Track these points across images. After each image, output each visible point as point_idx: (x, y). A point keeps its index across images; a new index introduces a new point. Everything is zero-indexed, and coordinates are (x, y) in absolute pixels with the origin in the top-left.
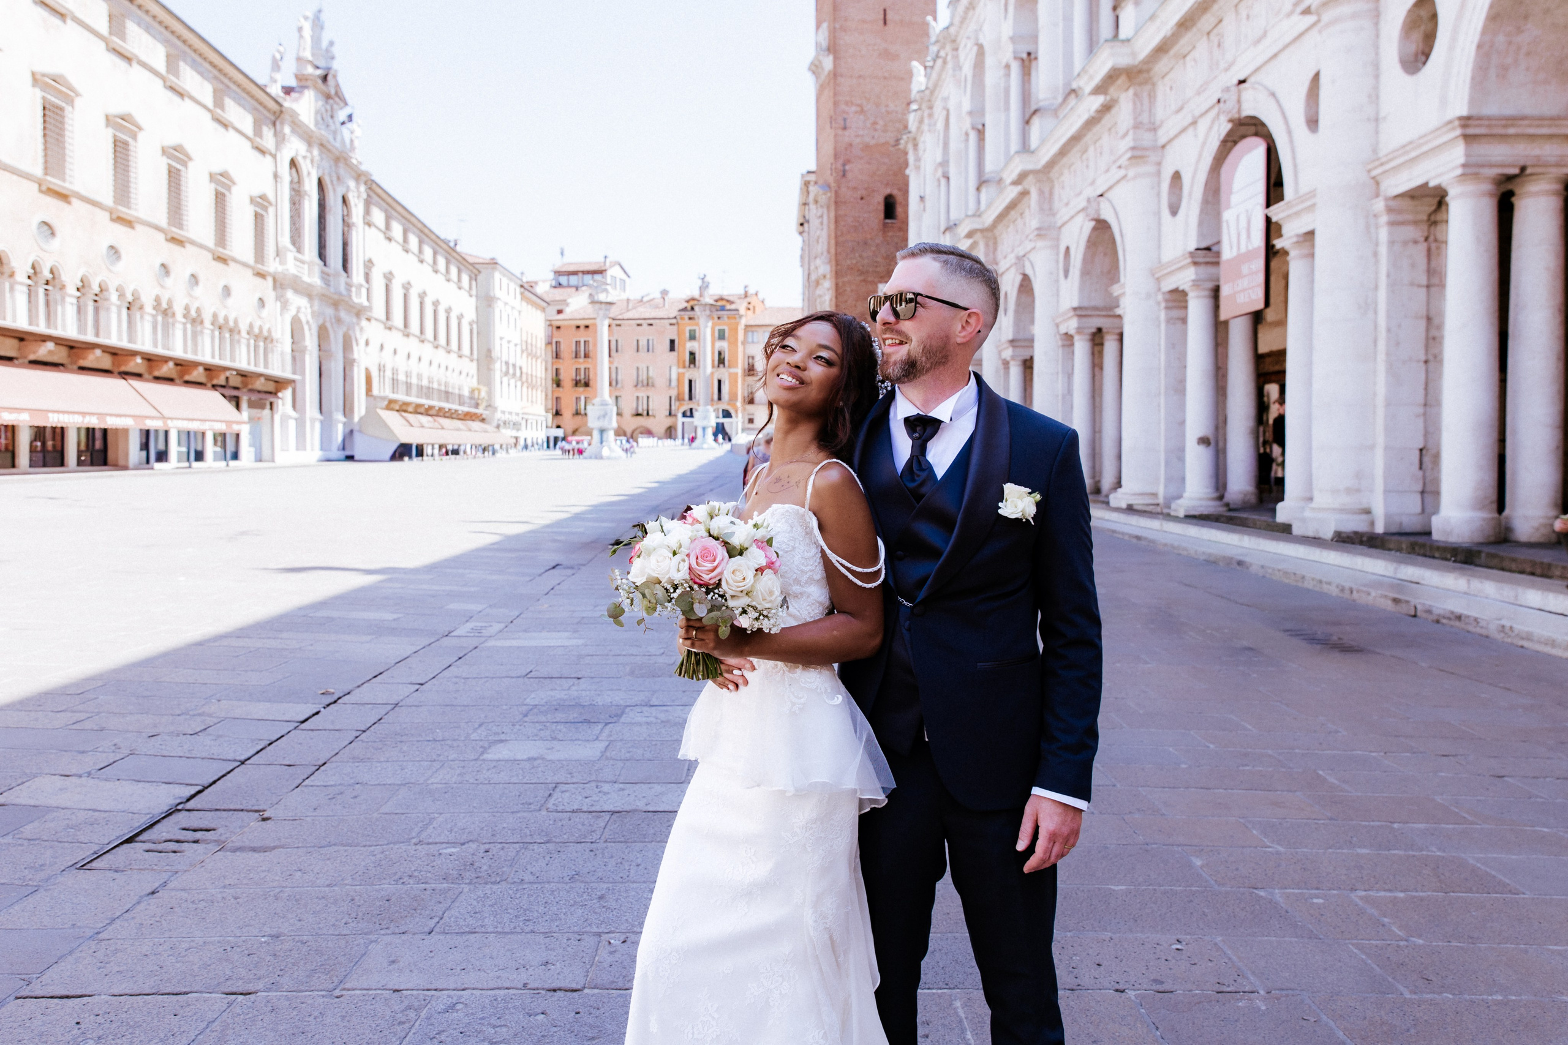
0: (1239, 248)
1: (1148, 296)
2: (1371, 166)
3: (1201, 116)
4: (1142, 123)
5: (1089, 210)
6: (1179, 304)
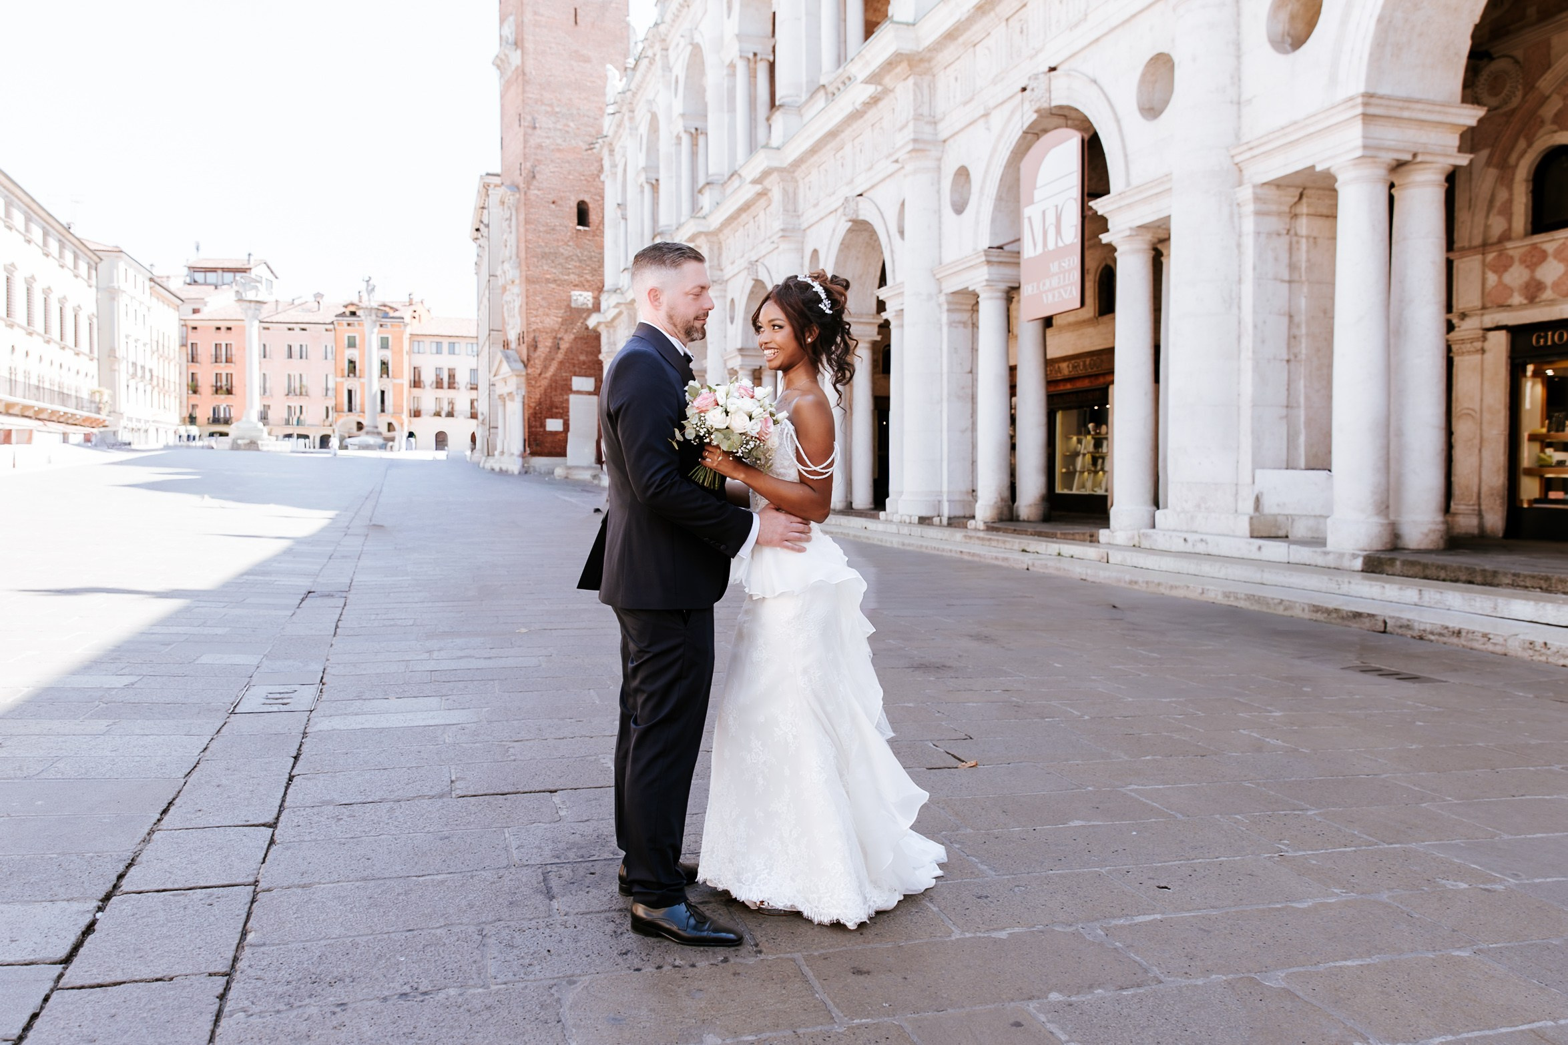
1: (930, 297)
2: (1233, 152)
3: (996, 107)
4: (922, 115)
5: (847, 210)
6: (964, 307)
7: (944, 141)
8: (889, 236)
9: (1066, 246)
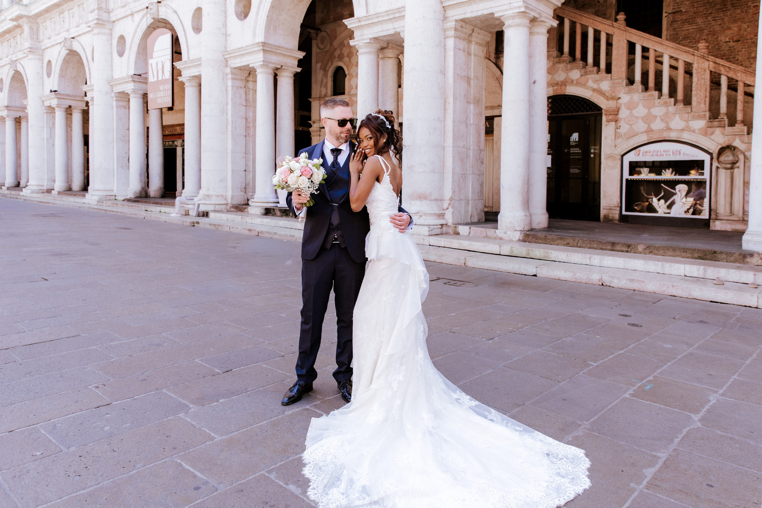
0: (158, 77)
1: (107, 93)
2: (224, 54)
3: (136, 12)
4: (102, 8)
5: (66, 44)
6: (125, 99)
7: (114, 22)
8: (88, 61)
9: (166, 79)
